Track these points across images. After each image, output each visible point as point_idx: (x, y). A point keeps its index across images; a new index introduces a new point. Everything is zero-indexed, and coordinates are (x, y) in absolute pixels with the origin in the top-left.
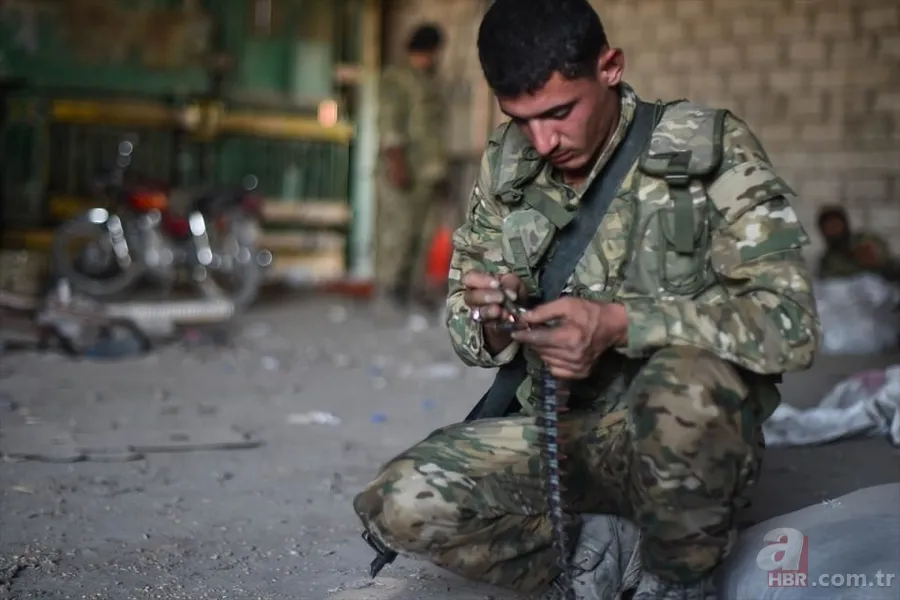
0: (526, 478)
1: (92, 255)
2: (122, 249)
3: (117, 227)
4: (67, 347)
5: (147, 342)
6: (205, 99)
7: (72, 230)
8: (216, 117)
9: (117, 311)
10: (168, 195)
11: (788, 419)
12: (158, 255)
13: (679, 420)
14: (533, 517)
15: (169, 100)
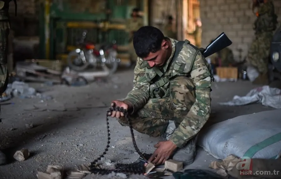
0: (152, 110)
1: (77, 61)
2: (84, 59)
3: (82, 53)
4: (67, 83)
5: (87, 82)
6: (105, 21)
7: (71, 54)
8: (108, 25)
9: (81, 74)
10: (95, 45)
11: (237, 99)
12: (93, 60)
13: (180, 93)
14: (155, 119)
15: (96, 22)
